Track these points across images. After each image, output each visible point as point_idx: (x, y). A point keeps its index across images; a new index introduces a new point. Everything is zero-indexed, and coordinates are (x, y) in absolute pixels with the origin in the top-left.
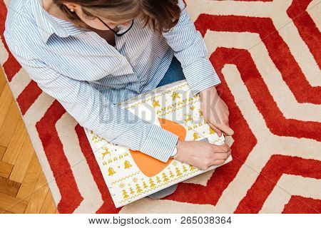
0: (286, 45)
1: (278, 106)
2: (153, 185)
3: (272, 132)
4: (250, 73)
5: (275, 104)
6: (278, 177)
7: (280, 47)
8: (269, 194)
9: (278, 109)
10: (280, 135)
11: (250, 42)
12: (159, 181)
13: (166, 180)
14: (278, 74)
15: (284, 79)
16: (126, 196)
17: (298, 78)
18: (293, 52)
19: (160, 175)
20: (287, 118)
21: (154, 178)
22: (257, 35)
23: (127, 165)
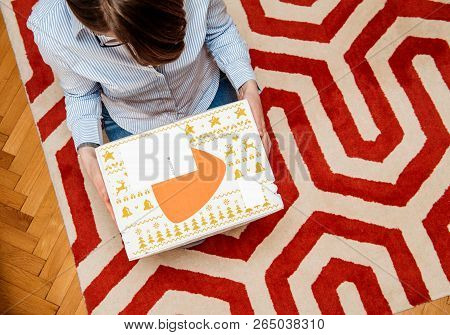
0: (340, 92)
1: (326, 158)
2: (178, 234)
3: (317, 185)
4: (298, 119)
5: (322, 155)
6: (318, 236)
7: (333, 94)
8: (306, 253)
9: (325, 161)
10: (325, 191)
11: (301, 85)
12: (187, 229)
13: (196, 228)
14: (328, 124)
15: (335, 129)
16: (143, 246)
17: (350, 130)
18: (347, 101)
19: (189, 221)
20: (334, 172)
21: (181, 225)
22: (310, 78)
23: (147, 206)
